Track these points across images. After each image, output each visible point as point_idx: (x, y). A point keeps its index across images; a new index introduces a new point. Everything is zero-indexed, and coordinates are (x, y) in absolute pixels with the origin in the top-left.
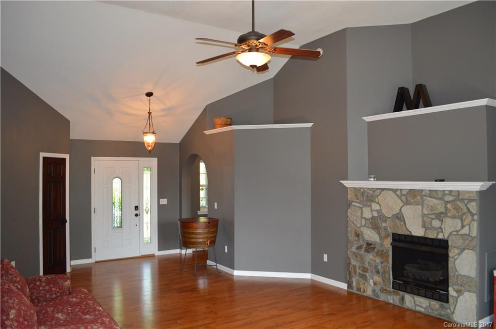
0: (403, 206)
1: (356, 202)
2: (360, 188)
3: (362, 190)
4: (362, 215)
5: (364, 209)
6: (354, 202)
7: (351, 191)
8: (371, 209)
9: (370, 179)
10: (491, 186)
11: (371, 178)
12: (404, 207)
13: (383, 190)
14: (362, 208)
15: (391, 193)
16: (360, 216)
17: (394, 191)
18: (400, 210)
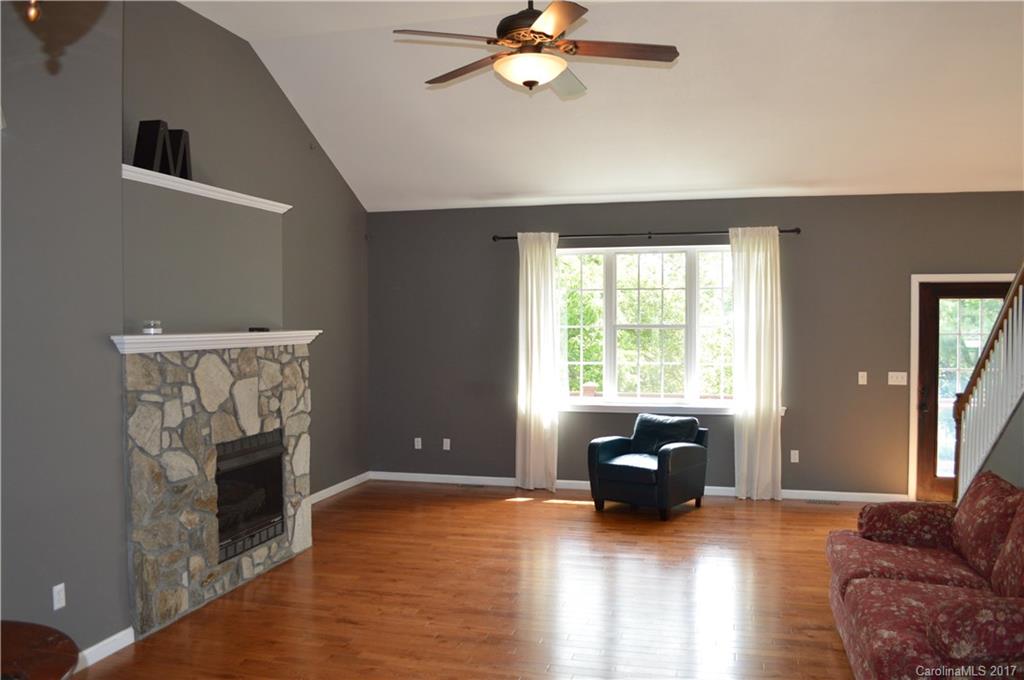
0: (234, 384)
1: (149, 392)
2: (156, 354)
3: (159, 359)
4: (162, 424)
5: (167, 406)
6: (143, 392)
7: (134, 363)
8: (182, 403)
9: (146, 331)
10: (317, 337)
11: (149, 327)
12: (237, 385)
13: (201, 353)
14: (163, 404)
15: (214, 358)
16: (159, 427)
17: (220, 353)
18: (231, 394)
